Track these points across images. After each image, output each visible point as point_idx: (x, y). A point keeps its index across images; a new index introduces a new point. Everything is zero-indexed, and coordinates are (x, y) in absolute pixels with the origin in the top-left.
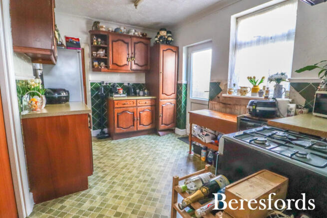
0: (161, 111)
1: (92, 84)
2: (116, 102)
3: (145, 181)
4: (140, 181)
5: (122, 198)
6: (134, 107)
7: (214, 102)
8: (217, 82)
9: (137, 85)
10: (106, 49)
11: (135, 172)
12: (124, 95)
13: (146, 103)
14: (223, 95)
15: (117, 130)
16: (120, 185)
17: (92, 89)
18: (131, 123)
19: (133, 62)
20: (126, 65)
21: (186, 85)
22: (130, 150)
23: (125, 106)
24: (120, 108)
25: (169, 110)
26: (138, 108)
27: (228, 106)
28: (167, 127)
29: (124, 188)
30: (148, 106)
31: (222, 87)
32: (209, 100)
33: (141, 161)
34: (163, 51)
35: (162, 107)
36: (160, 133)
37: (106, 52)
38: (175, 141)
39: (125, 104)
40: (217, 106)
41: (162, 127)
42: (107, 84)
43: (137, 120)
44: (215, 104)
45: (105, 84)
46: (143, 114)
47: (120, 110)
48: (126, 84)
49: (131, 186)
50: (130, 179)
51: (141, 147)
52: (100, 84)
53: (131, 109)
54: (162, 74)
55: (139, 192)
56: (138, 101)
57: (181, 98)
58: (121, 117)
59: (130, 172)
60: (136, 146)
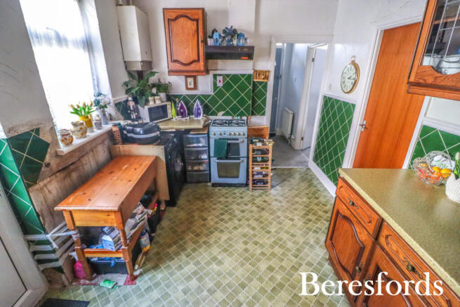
14: (63, 150)
31: (45, 137)
55: (269, 232)
59: (271, 269)
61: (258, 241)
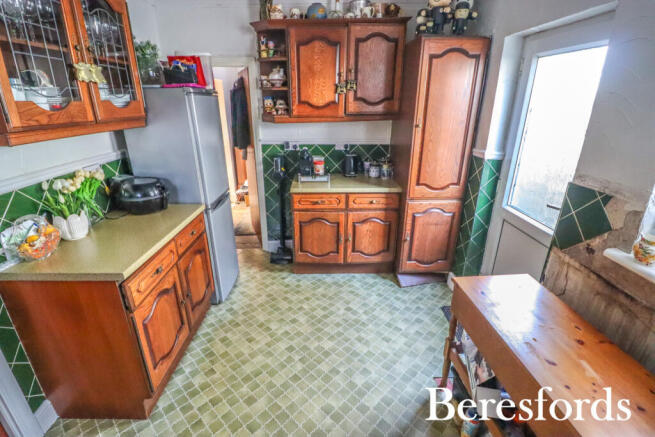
0: (408, 227)
1: (265, 147)
2: (296, 198)
6: (342, 210)
7: (567, 259)
11: (260, 404)
12: (325, 179)
13: (371, 203)
14: (613, 254)
17: (264, 159)
18: (331, 247)
20: (334, 102)
23: (317, 207)
24: (307, 210)
25: (433, 228)
26: (351, 215)
27: (622, 298)
28: (423, 267)
30: (375, 209)
32: (553, 243)
34: (432, 57)
35: (414, 218)
39: (316, 203)
41: (407, 264)
42: (295, 147)
43: (346, 240)
44: (569, 265)
45: (291, 149)
46: (364, 228)
47: (307, 216)
48: (340, 147)
52: (282, 147)
53: (332, 216)
54: (420, 130)
56: (351, 198)
57: (475, 199)
58: (308, 230)
59: (250, 401)
60: (324, 309)
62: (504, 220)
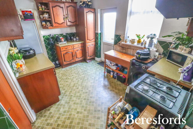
0: (87, 49)
1: (44, 37)
2: (61, 48)
3: (86, 93)
4: (84, 93)
5: (77, 104)
6: (72, 49)
7: (116, 46)
8: (119, 34)
9: (71, 33)
10: (49, 13)
11: (80, 88)
12: (65, 42)
13: (78, 46)
14: (122, 43)
15: (65, 63)
16: (74, 96)
17: (44, 40)
18: (71, 58)
19: (68, 20)
20: (64, 23)
21: (101, 34)
22: (74, 74)
23: (67, 49)
24: (64, 51)
25: (91, 49)
26: (75, 49)
27: (124, 48)
28: (91, 58)
29: (77, 98)
30: (79, 47)
31: (121, 38)
32: (114, 44)
33: (81, 81)
34: (86, 12)
35: (88, 47)
36: (87, 61)
37: (49, 15)
38: (96, 66)
39: (66, 48)
40: (119, 48)
41: (88, 58)
42: (53, 35)
43: (75, 56)
45: (52, 36)
46: (78, 52)
47: (65, 52)
48: (65, 34)
49: (80, 96)
50: (79, 92)
51: (79, 71)
52: (49, 36)
53: (70, 51)
54: (86, 28)
55: (85, 99)
56: (74, 46)
57: (98, 41)
58: (65, 56)
59: (78, 88)
60: (77, 71)
61: (86, 94)
62: (104, 44)
